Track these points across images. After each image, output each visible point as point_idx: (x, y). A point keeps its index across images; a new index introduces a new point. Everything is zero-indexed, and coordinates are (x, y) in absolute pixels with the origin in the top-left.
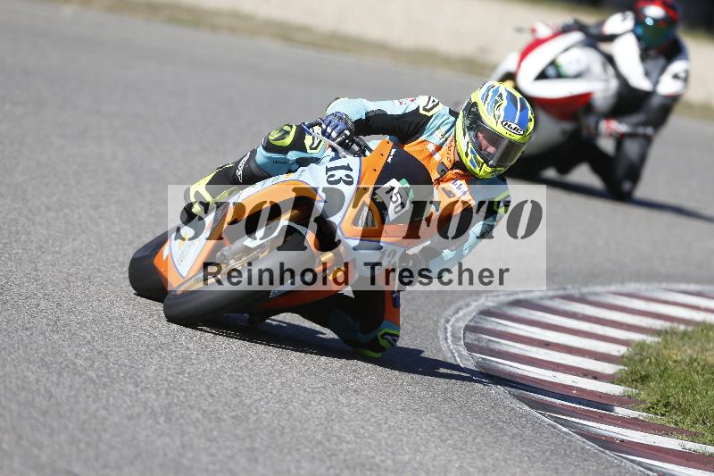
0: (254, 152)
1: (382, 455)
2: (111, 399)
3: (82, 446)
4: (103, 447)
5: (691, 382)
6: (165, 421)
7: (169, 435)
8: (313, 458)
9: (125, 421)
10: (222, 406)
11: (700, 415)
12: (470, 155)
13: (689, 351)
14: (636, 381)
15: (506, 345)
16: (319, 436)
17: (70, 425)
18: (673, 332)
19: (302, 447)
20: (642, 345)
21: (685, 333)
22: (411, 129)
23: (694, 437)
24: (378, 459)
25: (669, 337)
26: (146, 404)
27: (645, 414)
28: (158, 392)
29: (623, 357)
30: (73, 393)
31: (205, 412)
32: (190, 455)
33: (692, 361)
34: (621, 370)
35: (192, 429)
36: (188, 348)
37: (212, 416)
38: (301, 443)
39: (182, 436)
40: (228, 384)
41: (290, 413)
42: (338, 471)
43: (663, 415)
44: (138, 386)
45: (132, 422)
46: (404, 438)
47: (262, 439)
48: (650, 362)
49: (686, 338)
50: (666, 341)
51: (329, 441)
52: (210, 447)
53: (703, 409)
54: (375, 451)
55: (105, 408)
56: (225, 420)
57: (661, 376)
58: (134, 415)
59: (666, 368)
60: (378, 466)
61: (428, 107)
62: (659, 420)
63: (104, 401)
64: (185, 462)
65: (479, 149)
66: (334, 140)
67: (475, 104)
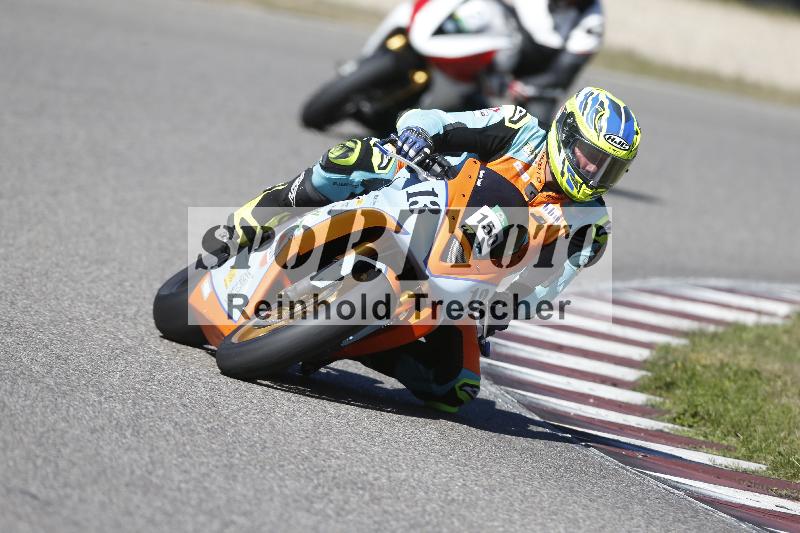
0: (309, 172)
1: (376, 471)
2: (71, 409)
3: (39, 462)
4: (62, 464)
5: (722, 390)
6: (132, 435)
7: (136, 449)
8: (299, 475)
9: (88, 434)
10: (197, 418)
11: (733, 427)
12: (567, 175)
13: (720, 355)
14: (660, 388)
15: (514, 348)
16: (305, 451)
17: (26, 440)
18: (702, 334)
19: (285, 463)
20: (667, 348)
21: (714, 336)
22: (494, 145)
23: (727, 451)
24: (371, 477)
25: (697, 339)
26: (111, 415)
27: (670, 426)
28: (124, 402)
29: (645, 361)
30: (28, 402)
31: (176, 423)
32: (160, 472)
33: (723, 365)
34: (643, 377)
35: (163, 443)
36: (158, 352)
37: (185, 428)
38: (285, 459)
39: (152, 450)
40: (202, 391)
41: (272, 425)
42: (326, 490)
43: (690, 426)
44: (102, 394)
45: (95, 436)
46: (401, 453)
47: (241, 455)
48: (676, 368)
49: (716, 341)
50: (694, 343)
51: (316, 456)
52: (182, 463)
53: (735, 420)
54: (367, 467)
55: (65, 420)
56: (199, 433)
57: (688, 383)
58: (98, 427)
59: (694, 375)
60: (372, 485)
61: (515, 119)
62: (685, 431)
63: (65, 413)
64: (155, 480)
65: (576, 167)
66: (411, 159)
67: (571, 115)
